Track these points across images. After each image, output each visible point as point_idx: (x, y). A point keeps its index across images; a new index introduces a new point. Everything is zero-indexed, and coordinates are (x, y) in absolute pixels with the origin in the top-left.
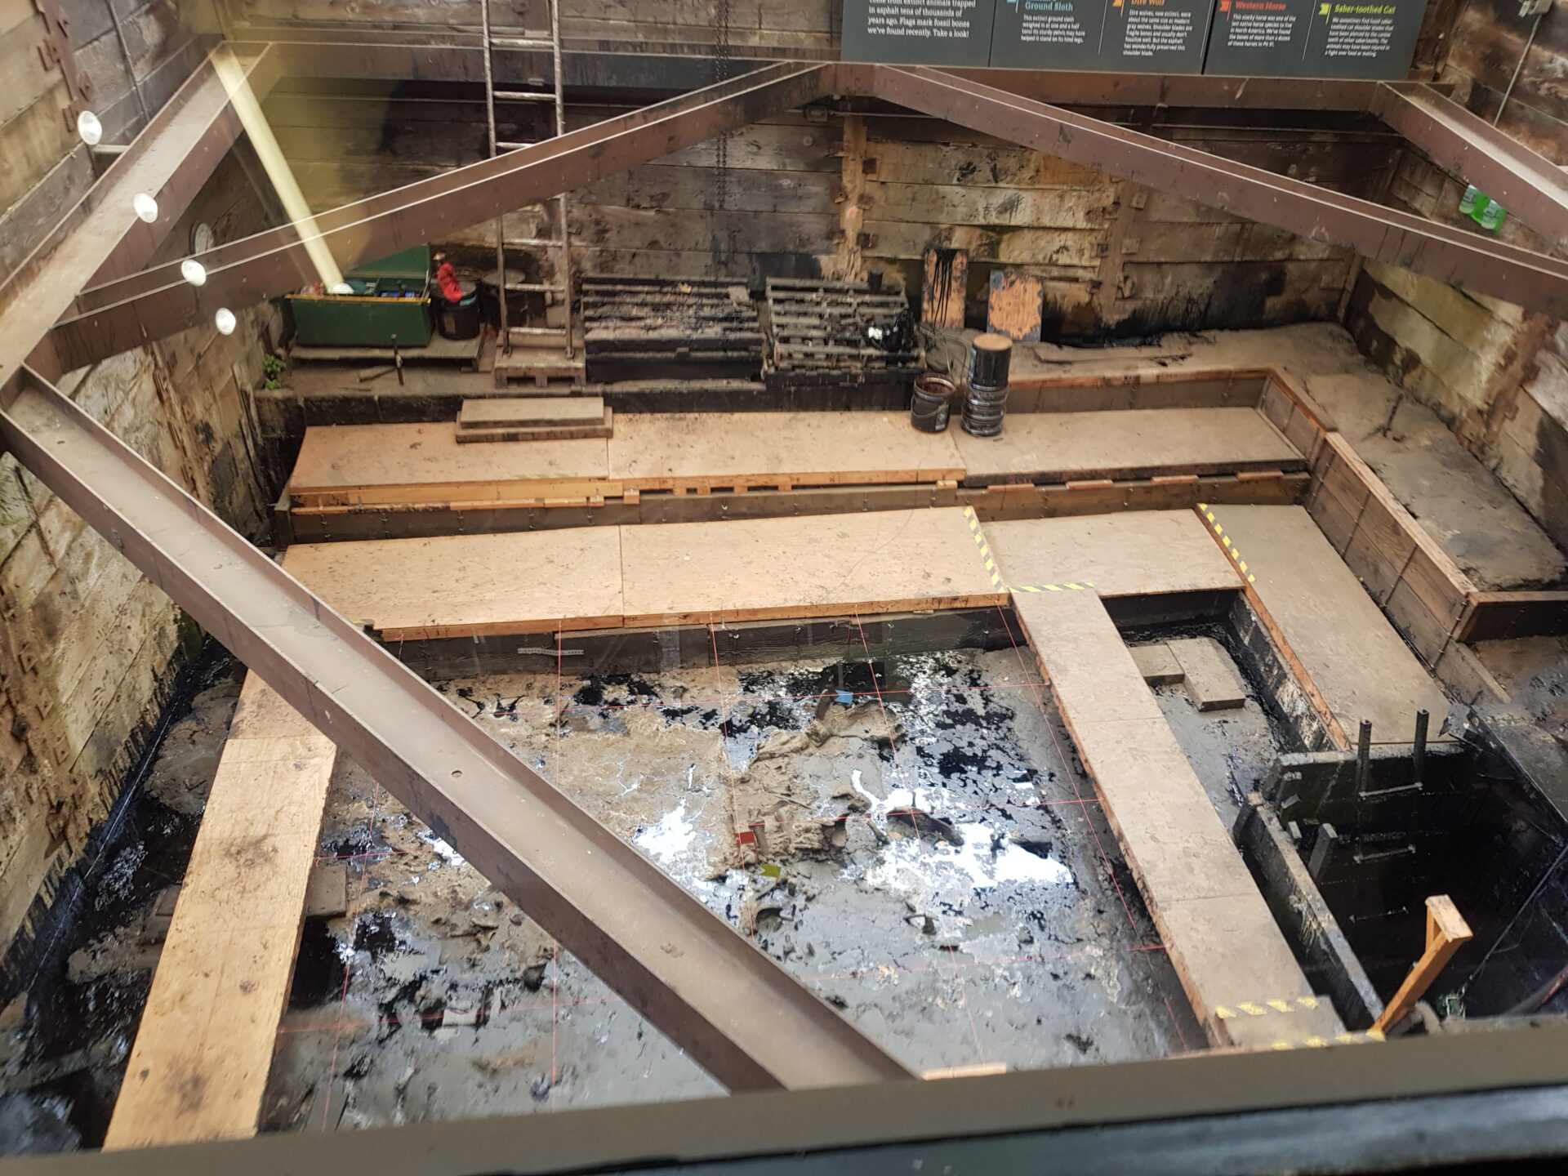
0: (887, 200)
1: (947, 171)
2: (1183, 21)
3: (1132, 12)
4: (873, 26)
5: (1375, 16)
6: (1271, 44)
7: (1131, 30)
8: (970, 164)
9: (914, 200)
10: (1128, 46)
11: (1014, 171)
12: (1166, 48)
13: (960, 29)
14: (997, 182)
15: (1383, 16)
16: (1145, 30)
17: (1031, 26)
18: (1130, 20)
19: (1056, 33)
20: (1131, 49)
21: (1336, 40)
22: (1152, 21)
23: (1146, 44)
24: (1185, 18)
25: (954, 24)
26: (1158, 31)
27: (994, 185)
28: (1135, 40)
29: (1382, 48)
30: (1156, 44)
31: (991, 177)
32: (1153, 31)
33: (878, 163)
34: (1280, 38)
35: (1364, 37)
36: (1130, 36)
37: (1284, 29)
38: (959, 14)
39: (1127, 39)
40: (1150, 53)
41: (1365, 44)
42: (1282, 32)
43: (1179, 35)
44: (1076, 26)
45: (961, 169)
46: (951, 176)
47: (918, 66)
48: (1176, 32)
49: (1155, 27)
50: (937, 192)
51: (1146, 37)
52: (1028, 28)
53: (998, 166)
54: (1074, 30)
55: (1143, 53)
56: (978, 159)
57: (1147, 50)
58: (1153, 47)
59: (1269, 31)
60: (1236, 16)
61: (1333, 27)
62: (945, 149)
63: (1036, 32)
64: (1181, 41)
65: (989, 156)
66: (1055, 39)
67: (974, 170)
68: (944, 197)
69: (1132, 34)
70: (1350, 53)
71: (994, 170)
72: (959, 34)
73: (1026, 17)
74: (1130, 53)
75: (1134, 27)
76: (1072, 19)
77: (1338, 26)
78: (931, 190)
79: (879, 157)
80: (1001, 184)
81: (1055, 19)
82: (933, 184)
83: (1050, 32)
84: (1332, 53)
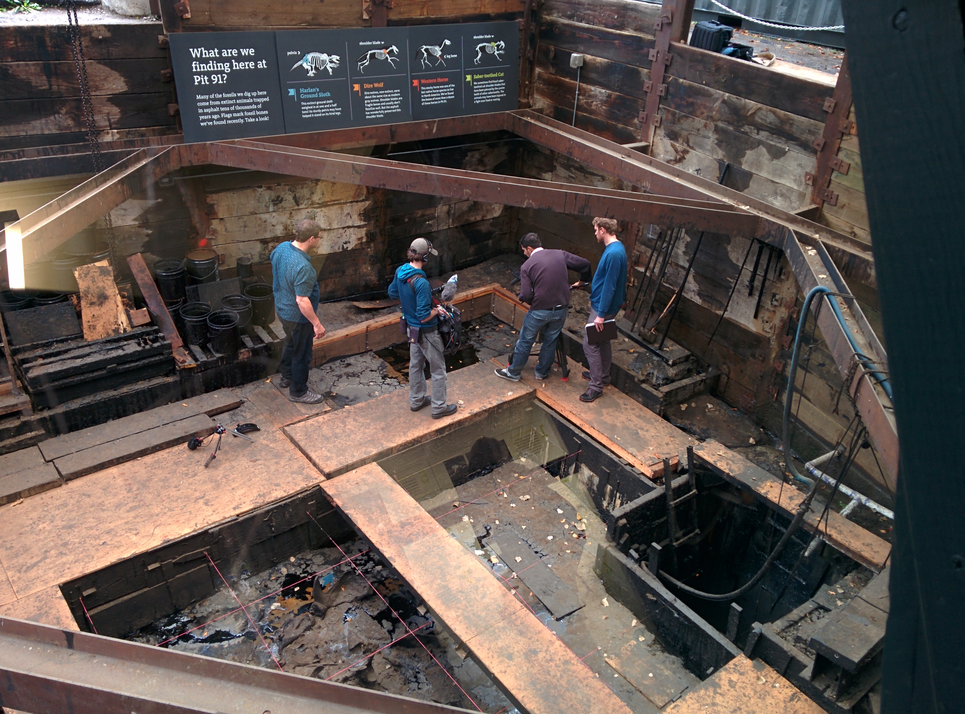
0: (226, 229)
1: (264, 204)
2: (396, 95)
3: (366, 93)
4: (204, 121)
5: (495, 79)
6: (445, 101)
7: (368, 103)
8: (278, 197)
9: (245, 226)
10: (368, 113)
11: (308, 196)
12: (390, 111)
13: (263, 116)
14: (298, 205)
15: (498, 78)
16: (375, 103)
17: (307, 108)
18: (366, 97)
19: (323, 111)
20: (370, 115)
21: (478, 94)
22: (378, 96)
23: (378, 110)
24: (397, 93)
25: (258, 113)
26: (383, 102)
27: (296, 207)
28: (371, 109)
29: (502, 95)
30: (384, 110)
31: (294, 203)
32: (380, 102)
33: (215, 206)
34: (449, 97)
35: (492, 91)
36: (368, 107)
37: (450, 92)
38: (260, 106)
39: (366, 109)
40: (382, 116)
41: (493, 94)
42: (449, 94)
43: (395, 103)
44: (335, 105)
45: (273, 201)
46: (267, 207)
47: (236, 140)
48: (394, 101)
49: (381, 100)
50: (260, 219)
51: (377, 106)
52: (305, 110)
53: (297, 195)
54: (334, 108)
55: (378, 116)
56: (283, 193)
57: (380, 114)
58: (382, 112)
59: (442, 94)
60: (423, 88)
61: (475, 87)
62: (260, 190)
63: (311, 112)
64: (398, 106)
65: (290, 190)
66: (323, 115)
67: (281, 201)
68: (265, 221)
69: (369, 105)
70: (487, 101)
71: (295, 198)
72: (262, 119)
73: (303, 103)
74: (369, 117)
75: (369, 101)
76: (331, 101)
77: (477, 86)
78: (256, 218)
79: (215, 202)
80: (301, 207)
81: (320, 102)
82: (256, 214)
83: (319, 111)
84: (478, 102)
